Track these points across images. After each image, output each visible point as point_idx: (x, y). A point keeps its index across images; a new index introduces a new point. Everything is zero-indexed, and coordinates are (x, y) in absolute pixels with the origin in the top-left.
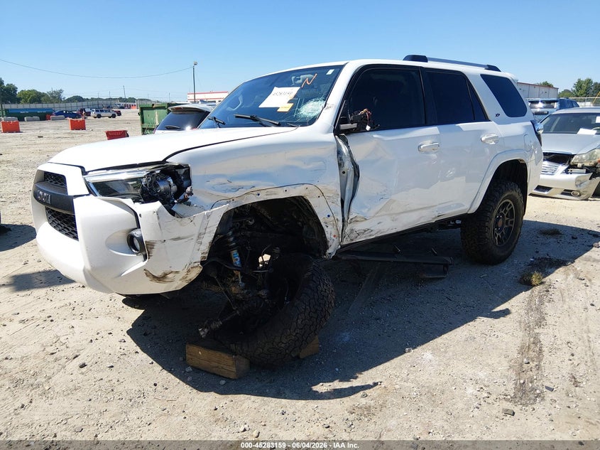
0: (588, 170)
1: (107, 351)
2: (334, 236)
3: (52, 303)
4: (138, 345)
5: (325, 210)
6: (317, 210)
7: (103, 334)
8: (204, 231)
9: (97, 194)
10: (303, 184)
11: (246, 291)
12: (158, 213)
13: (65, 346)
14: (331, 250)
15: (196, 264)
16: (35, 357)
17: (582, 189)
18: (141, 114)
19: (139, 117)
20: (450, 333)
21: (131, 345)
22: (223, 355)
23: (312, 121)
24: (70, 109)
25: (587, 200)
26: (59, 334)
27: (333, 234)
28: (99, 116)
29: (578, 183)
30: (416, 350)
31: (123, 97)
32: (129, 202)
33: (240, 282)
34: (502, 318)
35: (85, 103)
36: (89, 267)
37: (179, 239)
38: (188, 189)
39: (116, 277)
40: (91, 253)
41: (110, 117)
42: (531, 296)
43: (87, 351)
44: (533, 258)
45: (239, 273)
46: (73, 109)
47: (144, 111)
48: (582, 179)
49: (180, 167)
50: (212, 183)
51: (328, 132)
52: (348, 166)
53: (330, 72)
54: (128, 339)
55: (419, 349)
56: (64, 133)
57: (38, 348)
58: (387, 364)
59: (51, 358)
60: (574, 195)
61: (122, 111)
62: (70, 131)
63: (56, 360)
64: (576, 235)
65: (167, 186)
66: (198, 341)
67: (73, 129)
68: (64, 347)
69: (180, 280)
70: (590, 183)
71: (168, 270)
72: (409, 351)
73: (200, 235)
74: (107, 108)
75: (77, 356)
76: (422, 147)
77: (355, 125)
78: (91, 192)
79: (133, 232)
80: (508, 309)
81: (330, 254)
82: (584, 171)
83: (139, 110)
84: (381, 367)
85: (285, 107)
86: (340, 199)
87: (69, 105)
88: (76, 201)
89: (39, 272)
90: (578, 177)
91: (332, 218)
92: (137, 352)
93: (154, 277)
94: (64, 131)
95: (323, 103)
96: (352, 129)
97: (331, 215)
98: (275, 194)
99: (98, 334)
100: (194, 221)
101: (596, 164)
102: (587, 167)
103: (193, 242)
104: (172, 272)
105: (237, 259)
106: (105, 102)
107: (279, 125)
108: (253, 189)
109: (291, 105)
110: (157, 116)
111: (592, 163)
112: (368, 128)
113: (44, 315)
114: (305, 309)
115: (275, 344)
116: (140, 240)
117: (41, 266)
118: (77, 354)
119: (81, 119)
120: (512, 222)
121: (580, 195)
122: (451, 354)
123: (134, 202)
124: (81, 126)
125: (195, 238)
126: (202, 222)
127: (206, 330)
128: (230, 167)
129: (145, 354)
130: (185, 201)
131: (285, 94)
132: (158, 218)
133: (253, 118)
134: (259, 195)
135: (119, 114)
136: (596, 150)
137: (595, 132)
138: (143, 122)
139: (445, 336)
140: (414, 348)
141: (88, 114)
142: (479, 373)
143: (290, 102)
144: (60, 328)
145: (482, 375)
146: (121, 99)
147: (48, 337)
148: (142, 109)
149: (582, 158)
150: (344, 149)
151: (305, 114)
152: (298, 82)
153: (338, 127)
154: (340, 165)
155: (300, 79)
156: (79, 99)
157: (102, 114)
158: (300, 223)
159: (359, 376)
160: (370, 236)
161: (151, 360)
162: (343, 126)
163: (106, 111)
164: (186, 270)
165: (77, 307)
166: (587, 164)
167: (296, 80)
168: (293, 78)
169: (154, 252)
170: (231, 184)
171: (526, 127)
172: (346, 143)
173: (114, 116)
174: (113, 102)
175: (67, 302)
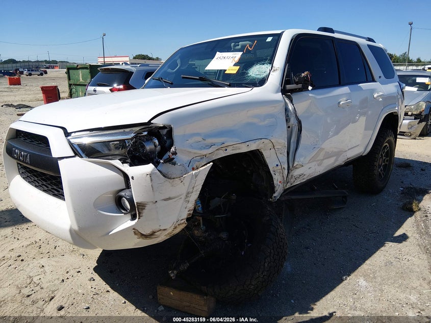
0: (417, 117)
1: (80, 291)
2: (280, 182)
3: (19, 242)
4: (107, 283)
5: (274, 160)
6: (268, 161)
7: (72, 272)
8: (191, 190)
9: (83, 155)
10: (261, 139)
11: (207, 234)
12: (151, 175)
13: (39, 286)
14: (276, 195)
15: (183, 221)
16: (13, 301)
17: (412, 131)
18: (68, 73)
19: (66, 75)
20: (370, 259)
21: (100, 284)
22: (194, 296)
23: (262, 82)
24: (6, 69)
25: (415, 139)
26: (31, 274)
27: (279, 180)
28: (30, 75)
29: (410, 127)
30: (350, 277)
31: (48, 60)
32: (117, 163)
33: (202, 226)
34: (404, 242)
35: (18, 65)
36: (76, 227)
37: (169, 199)
38: (173, 149)
39: (104, 236)
40: (78, 214)
41: (38, 75)
42: (416, 221)
43: (61, 291)
44: (402, 188)
45: (201, 218)
46: (9, 69)
47: (70, 71)
48: (412, 124)
49: (164, 127)
50: (191, 141)
51: (277, 92)
52: (293, 121)
53: (269, 39)
54: (96, 276)
55: (353, 276)
56: (4, 88)
57: (14, 291)
58: (333, 293)
59: (28, 301)
60: (407, 135)
61: (47, 70)
62: (8, 86)
63: (34, 302)
64: (423, 167)
65: (153, 147)
66: (168, 283)
67: (10, 84)
68: (38, 288)
69: (165, 235)
70: (418, 127)
71: (156, 228)
72: (346, 279)
73: (188, 194)
74: (37, 68)
75: (53, 298)
76: (341, 103)
77: (300, 86)
78: (76, 154)
79: (123, 194)
80: (404, 234)
81: (274, 197)
82: (413, 117)
83: (65, 70)
84: (329, 296)
85: (232, 69)
86: (286, 150)
87: (6, 66)
88: (60, 163)
89: (3, 211)
90: (410, 122)
91: (280, 167)
92: (108, 291)
93: (142, 235)
94: (4, 86)
95: (269, 67)
96: (296, 89)
97: (279, 164)
98: (239, 149)
99: (67, 272)
100: (184, 181)
101: (421, 112)
102: (415, 115)
103: (182, 201)
104: (160, 230)
105: (199, 206)
106: (34, 64)
107: (230, 86)
108: (223, 146)
109: (238, 68)
110: (81, 74)
111: (418, 112)
112: (310, 88)
113: (14, 255)
114: (270, 253)
115: (245, 286)
116: (131, 201)
117: (3, 204)
118: (53, 295)
119: (16, 77)
120: (387, 161)
121: (410, 136)
122: (380, 279)
123: (123, 163)
124: (17, 82)
125: (183, 197)
126: (191, 182)
127: (175, 272)
128: (204, 126)
129: (116, 293)
130: (170, 161)
131: (228, 58)
132: (151, 180)
133: (201, 79)
134: (226, 150)
135: (46, 73)
136: (421, 102)
137: (417, 89)
138: (69, 79)
139: (368, 262)
140: (349, 275)
141: (22, 73)
142: (410, 297)
143: (235, 65)
144: (31, 268)
145: (413, 298)
146: (46, 61)
147: (22, 278)
148: (69, 69)
149: (411, 109)
150: (290, 107)
151: (253, 75)
152: (237, 47)
153: (284, 87)
154: (287, 120)
155: (238, 45)
156: (13, 61)
157: (33, 73)
158: (249, 171)
159: (314, 307)
160: (303, 179)
161: (124, 300)
162: (289, 87)
163: (35, 71)
164: (173, 227)
165: (43, 245)
166: (415, 113)
167: (235, 46)
168: (232, 44)
169: (145, 212)
170: (205, 142)
171: (396, 86)
172: (291, 102)
173: (42, 74)
174: (40, 63)
175: (33, 240)
